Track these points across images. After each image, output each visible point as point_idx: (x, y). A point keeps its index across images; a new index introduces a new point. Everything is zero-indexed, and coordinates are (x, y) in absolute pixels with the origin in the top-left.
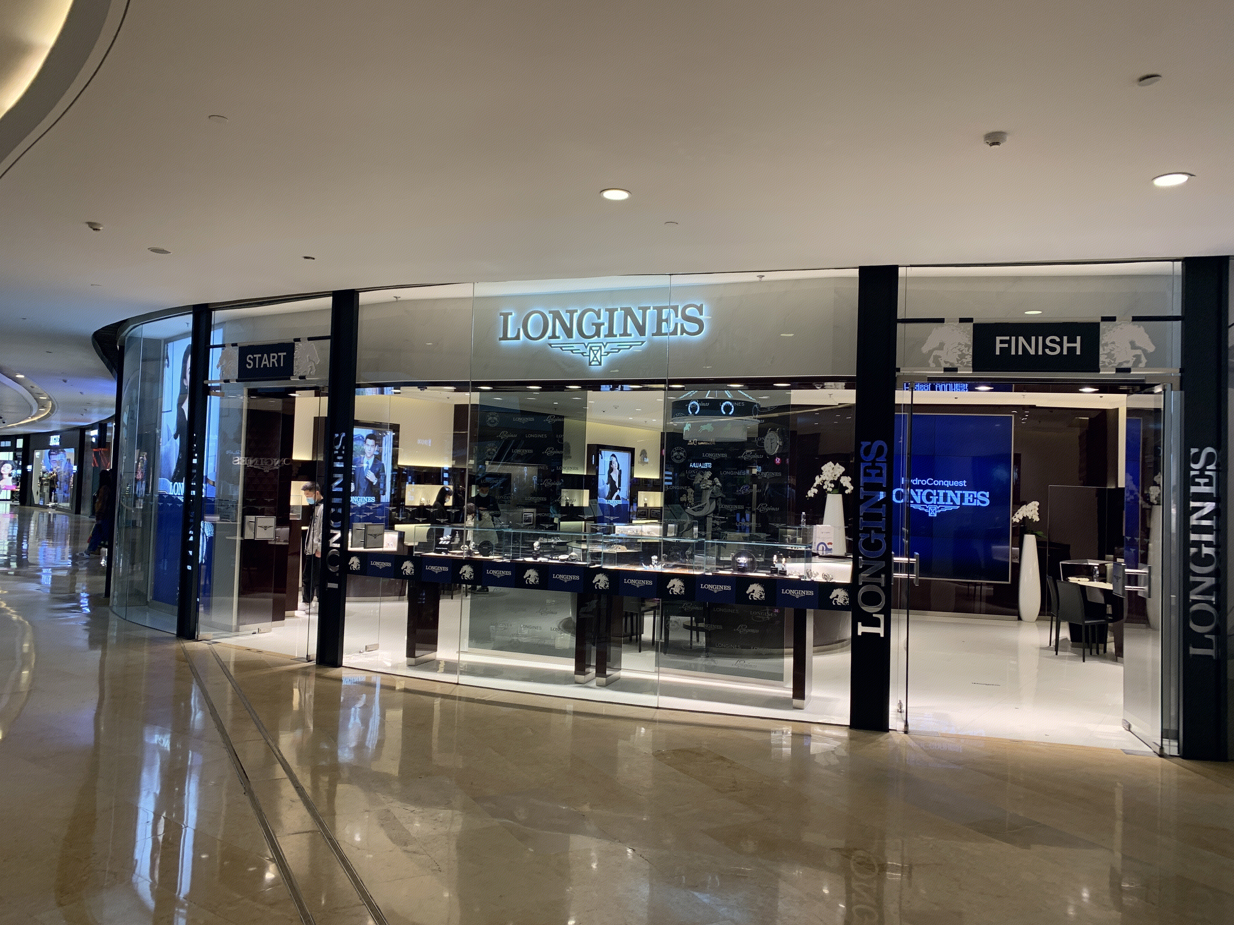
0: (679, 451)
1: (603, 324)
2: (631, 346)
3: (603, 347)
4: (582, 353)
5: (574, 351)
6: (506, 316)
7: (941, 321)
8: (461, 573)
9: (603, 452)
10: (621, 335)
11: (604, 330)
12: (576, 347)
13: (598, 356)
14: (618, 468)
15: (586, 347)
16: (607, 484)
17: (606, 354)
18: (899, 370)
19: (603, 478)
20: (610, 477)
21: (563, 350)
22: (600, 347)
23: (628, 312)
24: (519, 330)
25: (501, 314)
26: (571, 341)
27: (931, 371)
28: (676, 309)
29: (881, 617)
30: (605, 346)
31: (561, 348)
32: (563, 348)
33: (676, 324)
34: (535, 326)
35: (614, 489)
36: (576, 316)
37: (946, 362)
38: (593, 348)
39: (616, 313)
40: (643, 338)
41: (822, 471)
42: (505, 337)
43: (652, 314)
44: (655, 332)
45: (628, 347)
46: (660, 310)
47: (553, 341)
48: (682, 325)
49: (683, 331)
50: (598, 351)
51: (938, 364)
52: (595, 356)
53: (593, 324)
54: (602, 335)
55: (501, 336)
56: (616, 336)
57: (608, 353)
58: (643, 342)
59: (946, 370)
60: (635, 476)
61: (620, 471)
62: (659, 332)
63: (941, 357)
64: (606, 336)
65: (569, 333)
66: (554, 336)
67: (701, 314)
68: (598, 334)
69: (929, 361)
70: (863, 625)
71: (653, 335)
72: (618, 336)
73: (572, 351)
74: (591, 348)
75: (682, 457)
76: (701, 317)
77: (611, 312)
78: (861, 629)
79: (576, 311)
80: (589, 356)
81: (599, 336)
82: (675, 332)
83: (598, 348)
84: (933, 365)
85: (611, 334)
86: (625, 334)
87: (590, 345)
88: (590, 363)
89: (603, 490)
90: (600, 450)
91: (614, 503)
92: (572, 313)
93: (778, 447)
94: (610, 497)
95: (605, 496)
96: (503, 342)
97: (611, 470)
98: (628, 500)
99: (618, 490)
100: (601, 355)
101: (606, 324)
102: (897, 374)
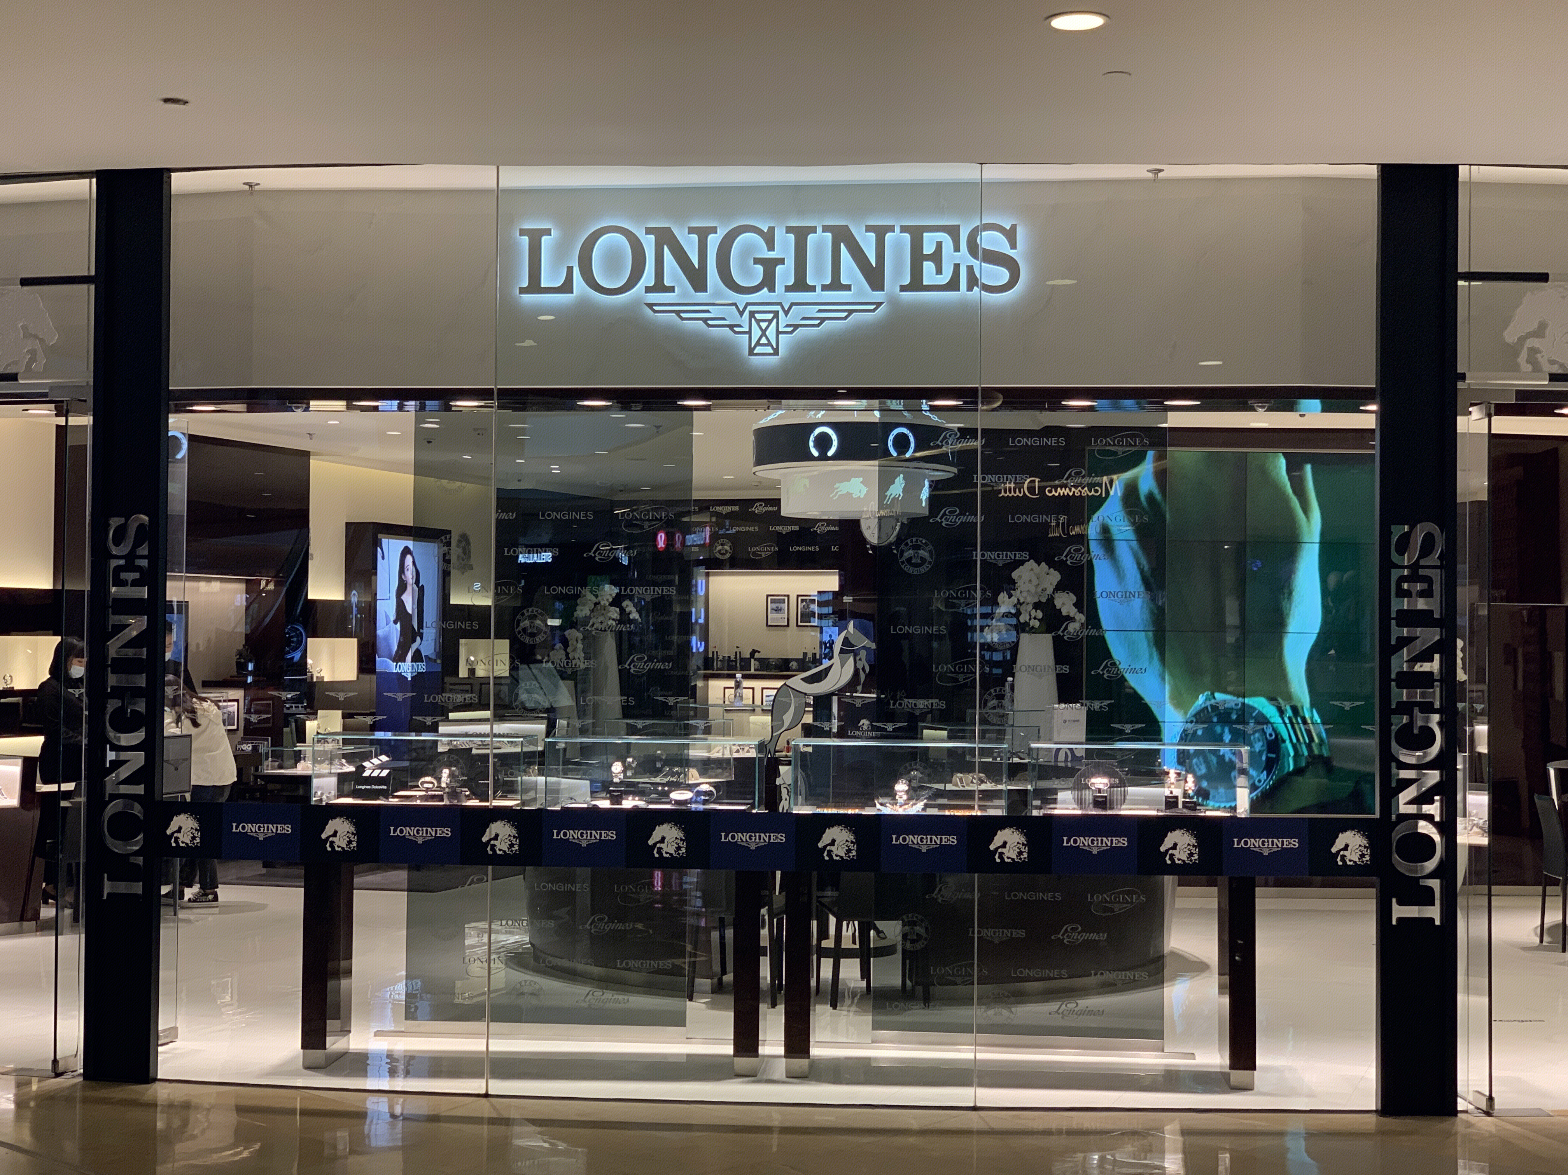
0: (916, 547)
1: (781, 261)
2: (851, 312)
3: (781, 314)
4: (731, 327)
5: (710, 322)
6: (535, 237)
7: (1543, 277)
8: (485, 839)
9: (385, 541)
10: (825, 288)
11: (785, 274)
12: (715, 311)
13: (771, 332)
14: (417, 582)
15: (741, 313)
16: (395, 622)
17: (790, 329)
18: (1463, 377)
19: (386, 609)
20: (400, 605)
21: (683, 319)
22: (776, 314)
23: (842, 236)
24: (570, 270)
25: (523, 232)
26: (701, 297)
27: (1520, 379)
28: (953, 232)
29: (1435, 884)
30: (786, 313)
31: (678, 313)
32: (684, 315)
33: (957, 267)
34: (612, 260)
35: (409, 634)
36: (714, 241)
37: (1552, 362)
38: (758, 316)
39: (811, 237)
40: (878, 296)
41: (1014, 582)
42: (535, 286)
43: (898, 245)
44: (907, 281)
45: (844, 314)
46: (917, 234)
47: (653, 297)
48: (970, 269)
49: (973, 281)
50: (770, 322)
51: (1537, 369)
52: (764, 332)
53: (757, 261)
54: (779, 287)
55: (525, 284)
56: (813, 289)
57: (796, 327)
58: (879, 304)
59: (1554, 378)
60: (453, 601)
61: (421, 590)
62: (916, 284)
63: (1540, 352)
64: (788, 289)
65: (698, 280)
66: (659, 286)
67: (1013, 246)
68: (769, 282)
69: (1519, 360)
70: (1400, 903)
71: (903, 288)
72: (818, 289)
73: (705, 320)
74: (752, 314)
75: (923, 560)
76: (1011, 253)
77: (801, 235)
78: (1399, 912)
79: (714, 230)
80: (749, 332)
81: (772, 289)
82: (953, 285)
83: (770, 316)
84: (1527, 368)
85: (800, 284)
86: (836, 285)
87: (750, 308)
88: (751, 352)
89: (387, 638)
90: (380, 536)
91: (407, 669)
92: (703, 234)
93: (898, 528)
94: (400, 657)
95: (390, 650)
96: (527, 298)
97: (402, 587)
98: (439, 661)
99: (418, 639)
100: (778, 333)
101: (790, 262)
102: (1460, 385)
